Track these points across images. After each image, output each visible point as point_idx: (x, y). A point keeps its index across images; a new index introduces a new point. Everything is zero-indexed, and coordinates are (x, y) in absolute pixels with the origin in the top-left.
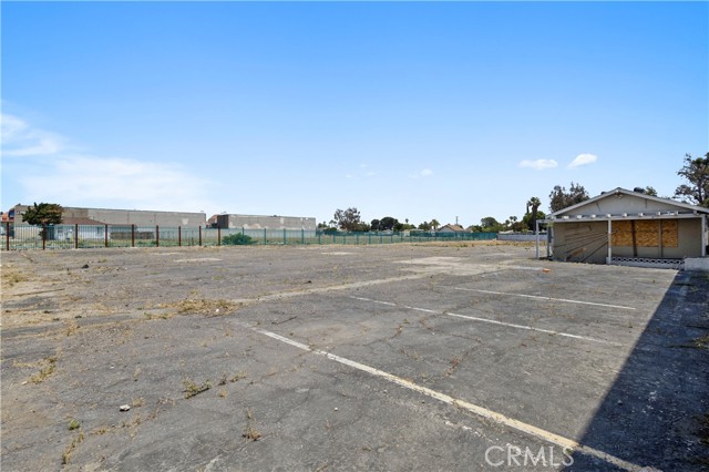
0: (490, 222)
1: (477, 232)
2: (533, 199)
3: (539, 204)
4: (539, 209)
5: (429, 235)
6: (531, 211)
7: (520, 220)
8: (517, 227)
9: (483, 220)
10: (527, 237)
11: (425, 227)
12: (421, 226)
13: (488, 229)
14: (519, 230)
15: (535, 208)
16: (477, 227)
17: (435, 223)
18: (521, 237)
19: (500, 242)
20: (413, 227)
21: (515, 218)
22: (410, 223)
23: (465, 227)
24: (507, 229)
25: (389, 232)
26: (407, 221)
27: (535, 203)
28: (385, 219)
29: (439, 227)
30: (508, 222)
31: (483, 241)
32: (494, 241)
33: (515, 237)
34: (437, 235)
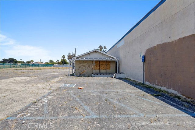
0: (52, 61)
1: (47, 64)
2: (63, 56)
3: (65, 57)
4: (65, 58)
5: (30, 65)
6: (63, 59)
7: (60, 61)
8: (59, 63)
9: (49, 61)
10: (62, 66)
11: (28, 62)
12: (27, 62)
13: (51, 64)
14: (60, 64)
15: (64, 58)
16: (47, 63)
17: (32, 61)
18: (60, 66)
19: (54, 67)
20: (23, 62)
21: (58, 61)
22: (22, 61)
23: (44, 63)
24: (56, 64)
25: (12, 64)
26: (21, 60)
27: (64, 57)
28: (9, 59)
29: (33, 62)
30: (56, 62)
31: (49, 67)
32: (52, 67)
33: (58, 66)
34: (32, 65)
